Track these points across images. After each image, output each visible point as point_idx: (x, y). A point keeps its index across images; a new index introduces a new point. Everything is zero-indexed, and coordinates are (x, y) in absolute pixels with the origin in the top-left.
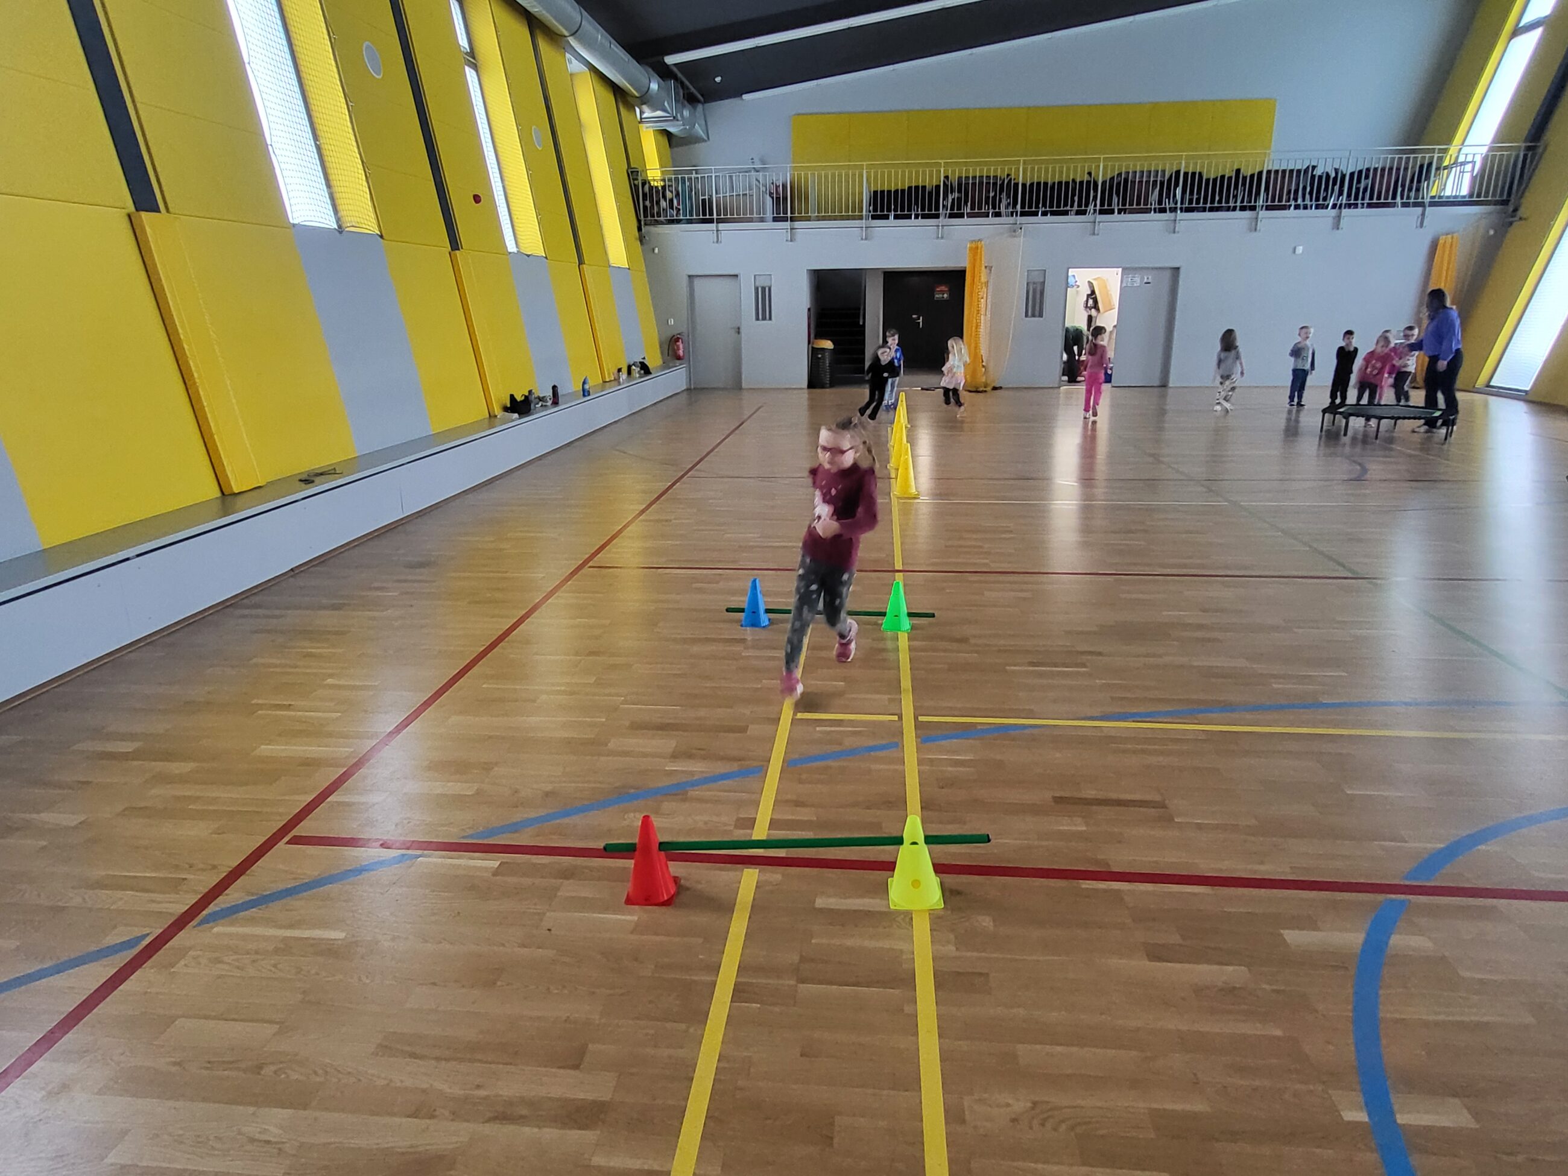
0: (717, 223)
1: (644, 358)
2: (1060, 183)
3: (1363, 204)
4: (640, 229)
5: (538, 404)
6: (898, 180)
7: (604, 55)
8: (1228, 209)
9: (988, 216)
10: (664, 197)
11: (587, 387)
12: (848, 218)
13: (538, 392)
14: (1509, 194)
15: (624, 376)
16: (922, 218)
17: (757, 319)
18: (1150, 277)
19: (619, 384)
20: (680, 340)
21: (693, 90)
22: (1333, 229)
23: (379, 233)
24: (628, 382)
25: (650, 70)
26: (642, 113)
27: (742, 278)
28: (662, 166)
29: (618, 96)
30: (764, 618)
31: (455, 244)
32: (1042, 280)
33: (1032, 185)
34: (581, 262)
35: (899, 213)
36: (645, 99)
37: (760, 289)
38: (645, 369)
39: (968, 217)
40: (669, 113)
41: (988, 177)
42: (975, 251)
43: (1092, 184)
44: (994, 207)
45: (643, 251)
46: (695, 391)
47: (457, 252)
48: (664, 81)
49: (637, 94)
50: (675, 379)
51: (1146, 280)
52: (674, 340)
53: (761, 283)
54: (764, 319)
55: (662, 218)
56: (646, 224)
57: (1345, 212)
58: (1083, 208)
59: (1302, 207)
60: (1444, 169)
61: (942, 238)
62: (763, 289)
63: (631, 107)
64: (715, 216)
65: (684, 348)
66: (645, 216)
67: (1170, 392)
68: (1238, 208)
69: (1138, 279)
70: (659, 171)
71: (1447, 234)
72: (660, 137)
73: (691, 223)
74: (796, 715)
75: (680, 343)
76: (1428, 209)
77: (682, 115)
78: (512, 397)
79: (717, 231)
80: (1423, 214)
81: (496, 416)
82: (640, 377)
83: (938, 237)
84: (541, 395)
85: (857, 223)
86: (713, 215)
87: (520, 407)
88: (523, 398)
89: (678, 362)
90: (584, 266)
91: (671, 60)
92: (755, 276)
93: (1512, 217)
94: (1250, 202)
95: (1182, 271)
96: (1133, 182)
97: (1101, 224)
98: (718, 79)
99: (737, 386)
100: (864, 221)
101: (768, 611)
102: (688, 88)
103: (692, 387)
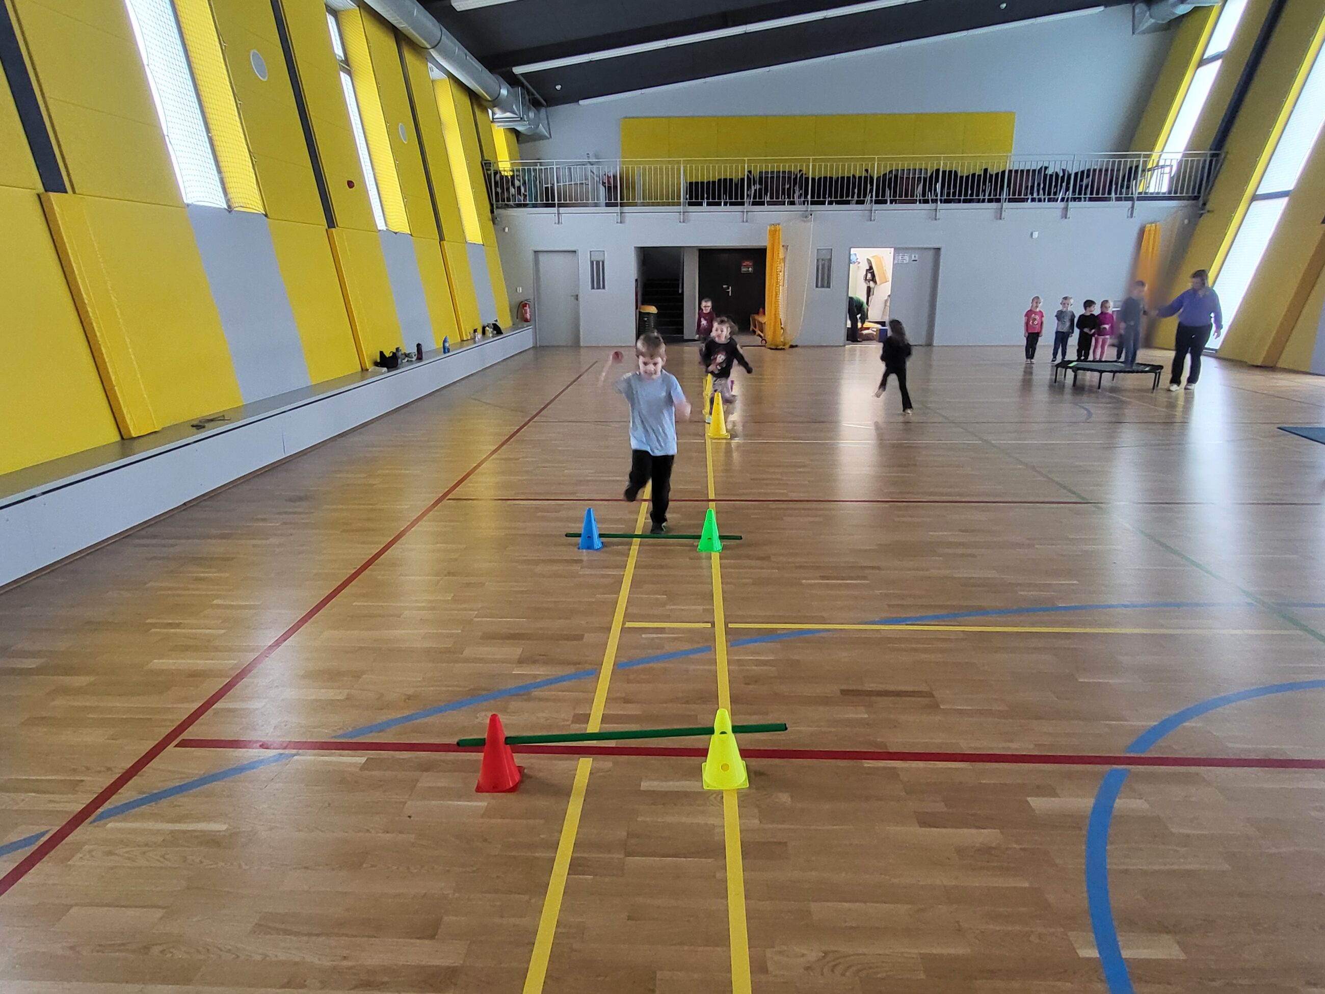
0: (558, 207)
1: (496, 321)
2: (843, 178)
3: (1085, 198)
4: (492, 212)
5: (404, 359)
6: (709, 173)
7: (462, 66)
8: (979, 201)
9: (784, 204)
10: (513, 184)
11: (447, 345)
12: (668, 204)
13: (405, 350)
14: (1199, 192)
15: (479, 336)
16: (730, 205)
17: (593, 288)
18: (917, 256)
19: (475, 342)
20: (528, 306)
21: (537, 96)
22: (1062, 218)
23: (264, 213)
24: (483, 340)
25: (501, 79)
26: (494, 114)
27: (580, 253)
28: (511, 160)
29: (474, 101)
30: (597, 543)
31: (331, 222)
32: (829, 257)
33: (820, 179)
34: (442, 239)
35: (711, 200)
36: (496, 102)
37: (595, 263)
38: (497, 330)
39: (768, 205)
40: (515, 114)
41: (784, 172)
42: (774, 233)
43: (869, 179)
44: (789, 197)
45: (495, 229)
46: (539, 349)
47: (333, 229)
48: (512, 88)
49: (489, 98)
50: (523, 339)
51: (913, 258)
52: (523, 305)
53: (595, 258)
54: (599, 288)
55: (511, 203)
56: (497, 208)
57: (1071, 204)
58: (862, 199)
59: (1037, 200)
60: (1148, 171)
61: (747, 221)
62: (598, 263)
63: (484, 109)
64: (556, 201)
65: (530, 312)
66: (497, 201)
67: (934, 349)
68: (986, 200)
69: (907, 258)
70: (509, 163)
71: (1152, 223)
72: (509, 134)
73: (536, 207)
74: (625, 624)
75: (527, 308)
76: (1137, 203)
77: (528, 116)
78: (382, 353)
79: (559, 214)
80: (1133, 207)
81: (367, 370)
82: (493, 337)
83: (743, 221)
84: (407, 352)
85: (676, 208)
86: (554, 201)
87: (389, 362)
88: (391, 355)
89: (526, 324)
90: (445, 242)
91: (518, 70)
92: (591, 252)
93: (1203, 210)
94: (996, 195)
95: (942, 252)
96: (902, 178)
97: (876, 212)
98: (558, 87)
99: (576, 344)
100: (682, 207)
101: (601, 536)
102: (533, 94)
103: (538, 345)
